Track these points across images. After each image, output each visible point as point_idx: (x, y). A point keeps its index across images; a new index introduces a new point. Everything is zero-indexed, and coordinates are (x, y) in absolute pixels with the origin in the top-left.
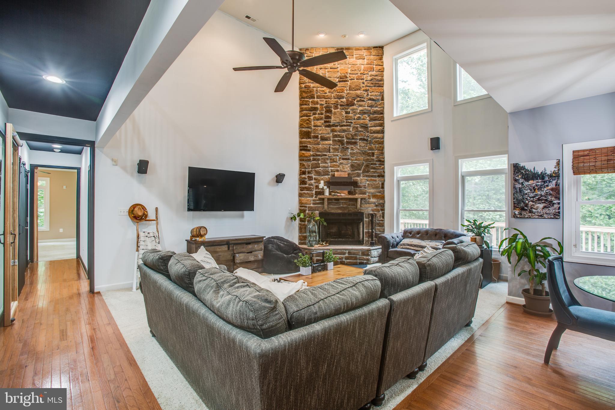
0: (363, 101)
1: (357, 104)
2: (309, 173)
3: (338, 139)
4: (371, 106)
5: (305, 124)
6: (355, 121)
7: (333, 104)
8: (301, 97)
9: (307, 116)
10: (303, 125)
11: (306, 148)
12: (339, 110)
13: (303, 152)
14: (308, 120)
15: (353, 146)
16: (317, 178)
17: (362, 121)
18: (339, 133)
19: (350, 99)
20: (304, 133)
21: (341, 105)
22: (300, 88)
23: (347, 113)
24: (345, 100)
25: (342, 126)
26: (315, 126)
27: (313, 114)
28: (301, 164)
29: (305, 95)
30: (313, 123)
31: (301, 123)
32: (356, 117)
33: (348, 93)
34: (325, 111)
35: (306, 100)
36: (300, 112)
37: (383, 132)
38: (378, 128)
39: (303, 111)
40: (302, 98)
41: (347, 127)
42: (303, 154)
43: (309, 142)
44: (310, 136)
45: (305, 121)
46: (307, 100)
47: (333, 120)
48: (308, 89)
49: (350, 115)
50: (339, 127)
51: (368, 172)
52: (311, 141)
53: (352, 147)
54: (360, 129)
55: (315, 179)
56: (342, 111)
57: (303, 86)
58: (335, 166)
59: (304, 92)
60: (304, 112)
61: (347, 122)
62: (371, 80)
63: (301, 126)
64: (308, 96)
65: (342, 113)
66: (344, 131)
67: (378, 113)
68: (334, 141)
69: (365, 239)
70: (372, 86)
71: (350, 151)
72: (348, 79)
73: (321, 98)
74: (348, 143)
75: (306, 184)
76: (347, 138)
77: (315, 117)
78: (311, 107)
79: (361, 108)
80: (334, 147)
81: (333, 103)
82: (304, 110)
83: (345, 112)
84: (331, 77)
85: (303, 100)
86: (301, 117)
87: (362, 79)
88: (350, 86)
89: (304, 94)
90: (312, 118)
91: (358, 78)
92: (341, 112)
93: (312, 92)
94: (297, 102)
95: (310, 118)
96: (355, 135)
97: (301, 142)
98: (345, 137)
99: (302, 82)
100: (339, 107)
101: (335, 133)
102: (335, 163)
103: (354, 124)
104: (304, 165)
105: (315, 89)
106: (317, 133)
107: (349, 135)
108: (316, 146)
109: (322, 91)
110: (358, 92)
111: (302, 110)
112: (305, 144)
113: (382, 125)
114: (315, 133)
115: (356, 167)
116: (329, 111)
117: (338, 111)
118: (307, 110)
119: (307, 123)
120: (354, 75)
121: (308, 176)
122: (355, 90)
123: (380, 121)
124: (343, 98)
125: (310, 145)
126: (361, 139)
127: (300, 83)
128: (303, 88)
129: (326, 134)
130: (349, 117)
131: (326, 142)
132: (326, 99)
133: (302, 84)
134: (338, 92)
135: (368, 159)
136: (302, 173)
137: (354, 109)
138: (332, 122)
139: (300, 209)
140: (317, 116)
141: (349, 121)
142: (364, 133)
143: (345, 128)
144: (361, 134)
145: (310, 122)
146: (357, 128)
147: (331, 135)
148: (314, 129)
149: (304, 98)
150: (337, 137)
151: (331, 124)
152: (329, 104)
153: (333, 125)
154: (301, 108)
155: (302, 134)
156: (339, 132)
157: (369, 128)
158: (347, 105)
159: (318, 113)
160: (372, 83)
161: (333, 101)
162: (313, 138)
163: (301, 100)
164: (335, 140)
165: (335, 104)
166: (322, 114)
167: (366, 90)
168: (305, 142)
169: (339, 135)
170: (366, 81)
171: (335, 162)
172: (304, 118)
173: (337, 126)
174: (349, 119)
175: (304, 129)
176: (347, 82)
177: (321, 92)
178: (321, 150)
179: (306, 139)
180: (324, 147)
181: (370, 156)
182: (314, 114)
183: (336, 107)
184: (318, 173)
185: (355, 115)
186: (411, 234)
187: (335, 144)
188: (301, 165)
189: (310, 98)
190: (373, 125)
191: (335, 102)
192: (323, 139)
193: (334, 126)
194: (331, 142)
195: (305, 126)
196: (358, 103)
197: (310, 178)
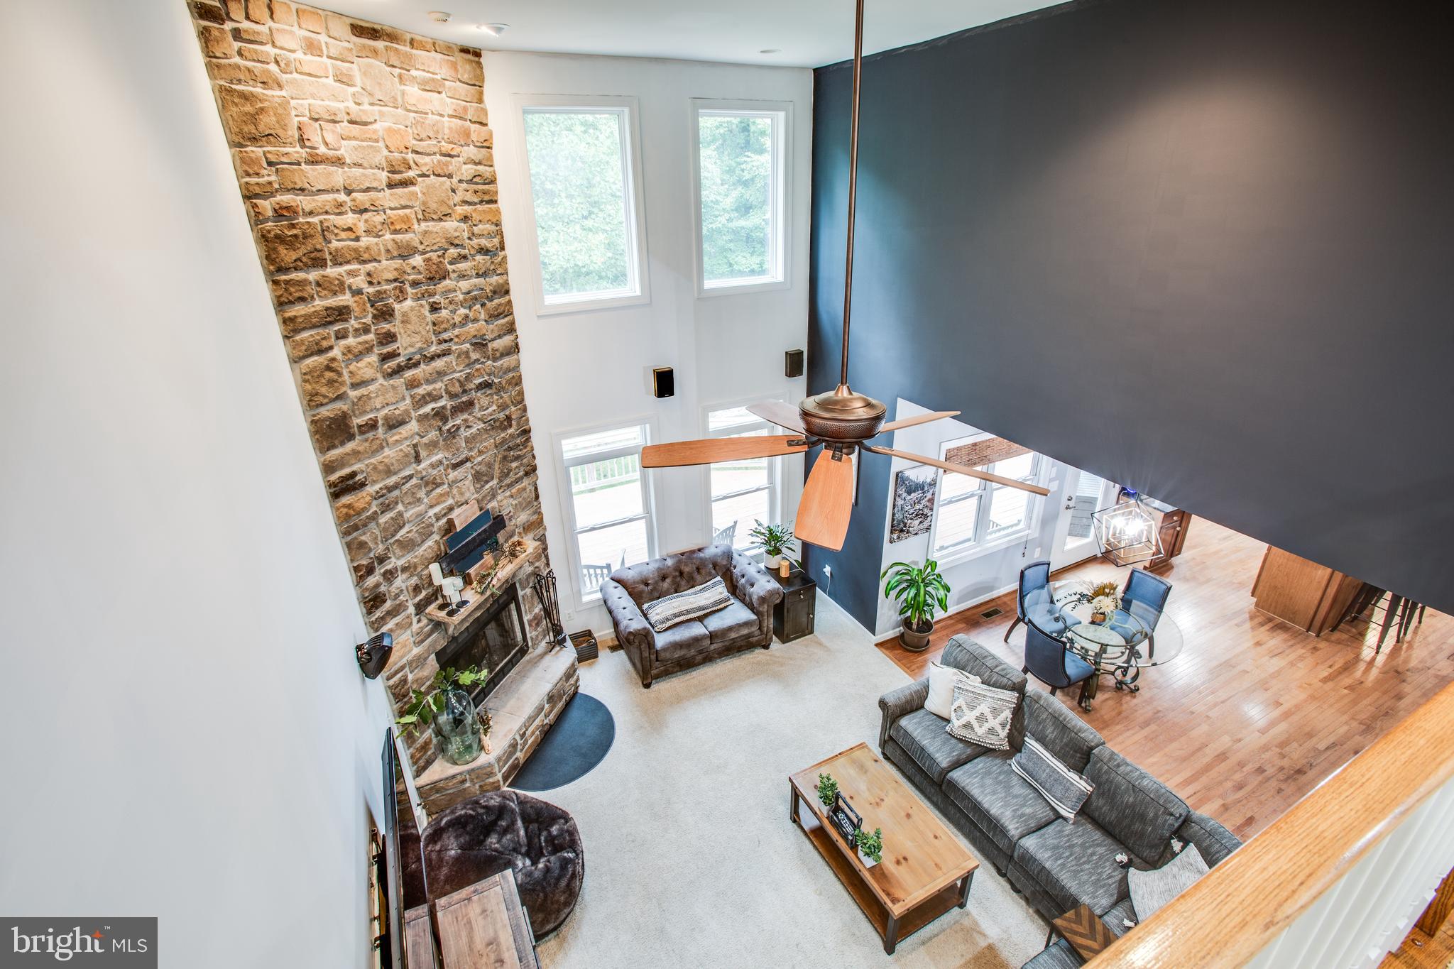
0: (465, 257)
1: (454, 271)
2: (382, 560)
3: (433, 409)
4: (484, 275)
5: (324, 390)
6: (457, 331)
7: (389, 281)
8: (275, 268)
9: (321, 351)
10: (317, 394)
11: (351, 482)
12: (409, 303)
13: (346, 499)
14: (328, 368)
15: (465, 416)
16: (409, 562)
17: (471, 328)
18: (429, 388)
19: (434, 256)
20: (329, 426)
21: (415, 284)
22: (256, 219)
23: (434, 308)
24: (417, 260)
25: (432, 358)
26: (355, 386)
27: (337, 338)
28: (349, 545)
29: (288, 256)
30: (345, 372)
31: (308, 387)
32: (457, 319)
33: (426, 232)
34: (375, 317)
35: (293, 276)
36: (286, 337)
37: (515, 349)
38: (507, 340)
39: (297, 331)
40: (280, 270)
41: (445, 359)
42: (349, 506)
43: (356, 453)
44: (352, 432)
45: (321, 376)
46: (300, 275)
47: (406, 345)
48: (293, 226)
49: (444, 313)
50: (422, 366)
51: (507, 475)
52: (361, 449)
53: (466, 420)
54: (474, 356)
55: (404, 569)
56: (422, 306)
57: (266, 206)
58: (443, 499)
59: (280, 239)
60: (305, 335)
61: (440, 342)
62: (470, 181)
63: (312, 401)
64: (299, 259)
65: (422, 310)
66: (440, 374)
67: (501, 291)
68: (422, 419)
69: (528, 636)
70: (476, 200)
71: (464, 433)
72: (411, 174)
73: (348, 262)
74: (457, 410)
75: (385, 601)
76: (452, 396)
77: (349, 350)
78: (327, 309)
79: (464, 285)
80: (425, 440)
81: (391, 277)
82: (304, 329)
83: (427, 307)
84: (360, 165)
85: (287, 282)
86: (295, 361)
87: (450, 176)
88: (424, 203)
89: (282, 250)
90: (336, 352)
91: (440, 171)
92: (420, 311)
93: (312, 236)
94: (262, 293)
95: (333, 359)
96: (469, 378)
97: (328, 468)
98: (444, 394)
99: (257, 190)
100: (410, 290)
101: (421, 391)
102: (438, 490)
103: (457, 344)
104: (362, 545)
105: (314, 220)
106: (371, 410)
107: (453, 385)
108: (379, 458)
109: (344, 230)
110: (451, 225)
111: (291, 327)
112: (342, 466)
113: (511, 329)
114: (365, 412)
115: (486, 475)
116: (385, 314)
117: (412, 309)
118: (314, 327)
119: (331, 382)
120: (427, 159)
121: (384, 574)
122: (440, 220)
123: (506, 316)
124: (415, 251)
125: (359, 461)
126: (480, 387)
127: (249, 196)
128: (267, 220)
129: (397, 402)
130: (442, 322)
131: (404, 431)
132: (364, 262)
133: (257, 196)
134: (396, 232)
135: (504, 441)
136: (362, 572)
137: (449, 291)
138: (401, 351)
139: (389, 687)
140: (351, 341)
141: (445, 336)
142: (483, 363)
143: (439, 364)
144: (477, 370)
145: (339, 374)
146: (467, 353)
147: (408, 401)
148: (360, 399)
149: (284, 270)
150: (427, 403)
151: (401, 360)
152: (379, 283)
153: (411, 364)
154: (286, 321)
155: (323, 435)
156: (428, 382)
157: (489, 345)
158: (431, 279)
159: (356, 330)
160: (476, 192)
161: (387, 268)
162: (362, 433)
163: (275, 283)
164: (426, 416)
165: (395, 280)
166: (366, 330)
167: (465, 219)
168: (341, 463)
169: (429, 394)
170: (460, 181)
171: (438, 485)
172: (311, 361)
173: (417, 365)
174: (445, 330)
175: (325, 412)
176: (411, 188)
177: (343, 235)
178: (396, 467)
179: (342, 443)
180: (401, 454)
181: (505, 429)
182: (341, 336)
183: (401, 295)
184: (408, 545)
185: (454, 312)
186: (647, 584)
187: (428, 428)
188: (354, 548)
189: (307, 267)
190: (496, 334)
191: (395, 274)
192: (394, 424)
193: (410, 368)
194: (413, 426)
195: (325, 396)
196: (453, 267)
197: (389, 576)
